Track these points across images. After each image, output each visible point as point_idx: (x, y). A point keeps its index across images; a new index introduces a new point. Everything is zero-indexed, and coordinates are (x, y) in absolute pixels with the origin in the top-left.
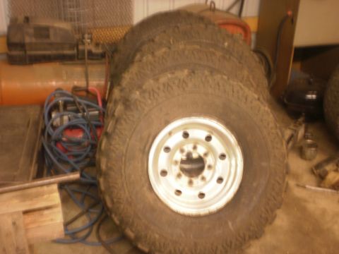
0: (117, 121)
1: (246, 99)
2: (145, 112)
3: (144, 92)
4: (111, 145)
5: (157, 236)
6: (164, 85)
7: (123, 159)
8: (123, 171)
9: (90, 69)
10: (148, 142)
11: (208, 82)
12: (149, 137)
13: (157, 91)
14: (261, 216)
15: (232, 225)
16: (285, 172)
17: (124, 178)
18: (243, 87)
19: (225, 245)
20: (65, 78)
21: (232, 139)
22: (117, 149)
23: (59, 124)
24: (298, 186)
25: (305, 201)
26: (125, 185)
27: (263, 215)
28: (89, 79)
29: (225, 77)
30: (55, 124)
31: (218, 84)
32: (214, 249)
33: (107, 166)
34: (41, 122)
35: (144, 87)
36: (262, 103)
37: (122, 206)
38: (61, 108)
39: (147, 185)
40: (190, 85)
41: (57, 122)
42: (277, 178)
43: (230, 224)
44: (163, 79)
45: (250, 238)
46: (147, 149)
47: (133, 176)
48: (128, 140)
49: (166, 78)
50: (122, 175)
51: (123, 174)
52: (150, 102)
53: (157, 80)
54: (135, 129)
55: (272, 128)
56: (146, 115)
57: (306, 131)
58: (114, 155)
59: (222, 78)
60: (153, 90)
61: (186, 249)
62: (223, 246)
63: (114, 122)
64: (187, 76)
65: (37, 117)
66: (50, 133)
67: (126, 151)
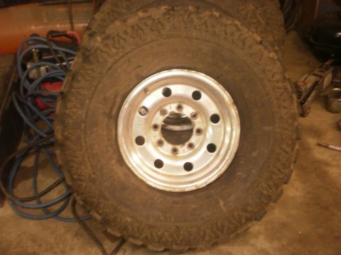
0: (74, 77)
1: (244, 43)
2: (109, 65)
3: (107, 37)
4: (66, 108)
5: (129, 219)
6: (132, 27)
7: (83, 125)
8: (83, 140)
9: (75, 8)
10: (114, 103)
11: (192, 22)
12: (116, 96)
13: (124, 36)
14: (262, 194)
15: (225, 205)
16: (294, 137)
17: (84, 150)
18: (240, 26)
19: (215, 229)
20: (46, 21)
21: (226, 96)
22: (74, 113)
23: (36, 77)
24: (319, 145)
25: (328, 164)
26: (86, 159)
27: (265, 192)
28: (74, 21)
29: (217, 14)
30: (31, 76)
31: (205, 24)
32: (202, 234)
33: (63, 135)
34: (13, 75)
35: (108, 31)
36: (266, 48)
37: (84, 184)
38: (36, 58)
39: (116, 156)
40: (168, 26)
41: (33, 74)
42: (284, 146)
43: (222, 203)
44: (132, 20)
45: (248, 220)
46: (114, 112)
47: (96, 147)
48: (87, 102)
49: (137, 18)
50: (81, 146)
51: (84, 145)
52: (114, 51)
53: (125, 21)
54: (96, 87)
55: (278, 82)
56: (110, 69)
57: (334, 77)
58: (71, 121)
59: (212, 16)
60: (118, 35)
61: (166, 234)
62: (212, 231)
63: (70, 78)
64: (164, 14)
65: (8, 69)
66: (26, 87)
67: (86, 117)
